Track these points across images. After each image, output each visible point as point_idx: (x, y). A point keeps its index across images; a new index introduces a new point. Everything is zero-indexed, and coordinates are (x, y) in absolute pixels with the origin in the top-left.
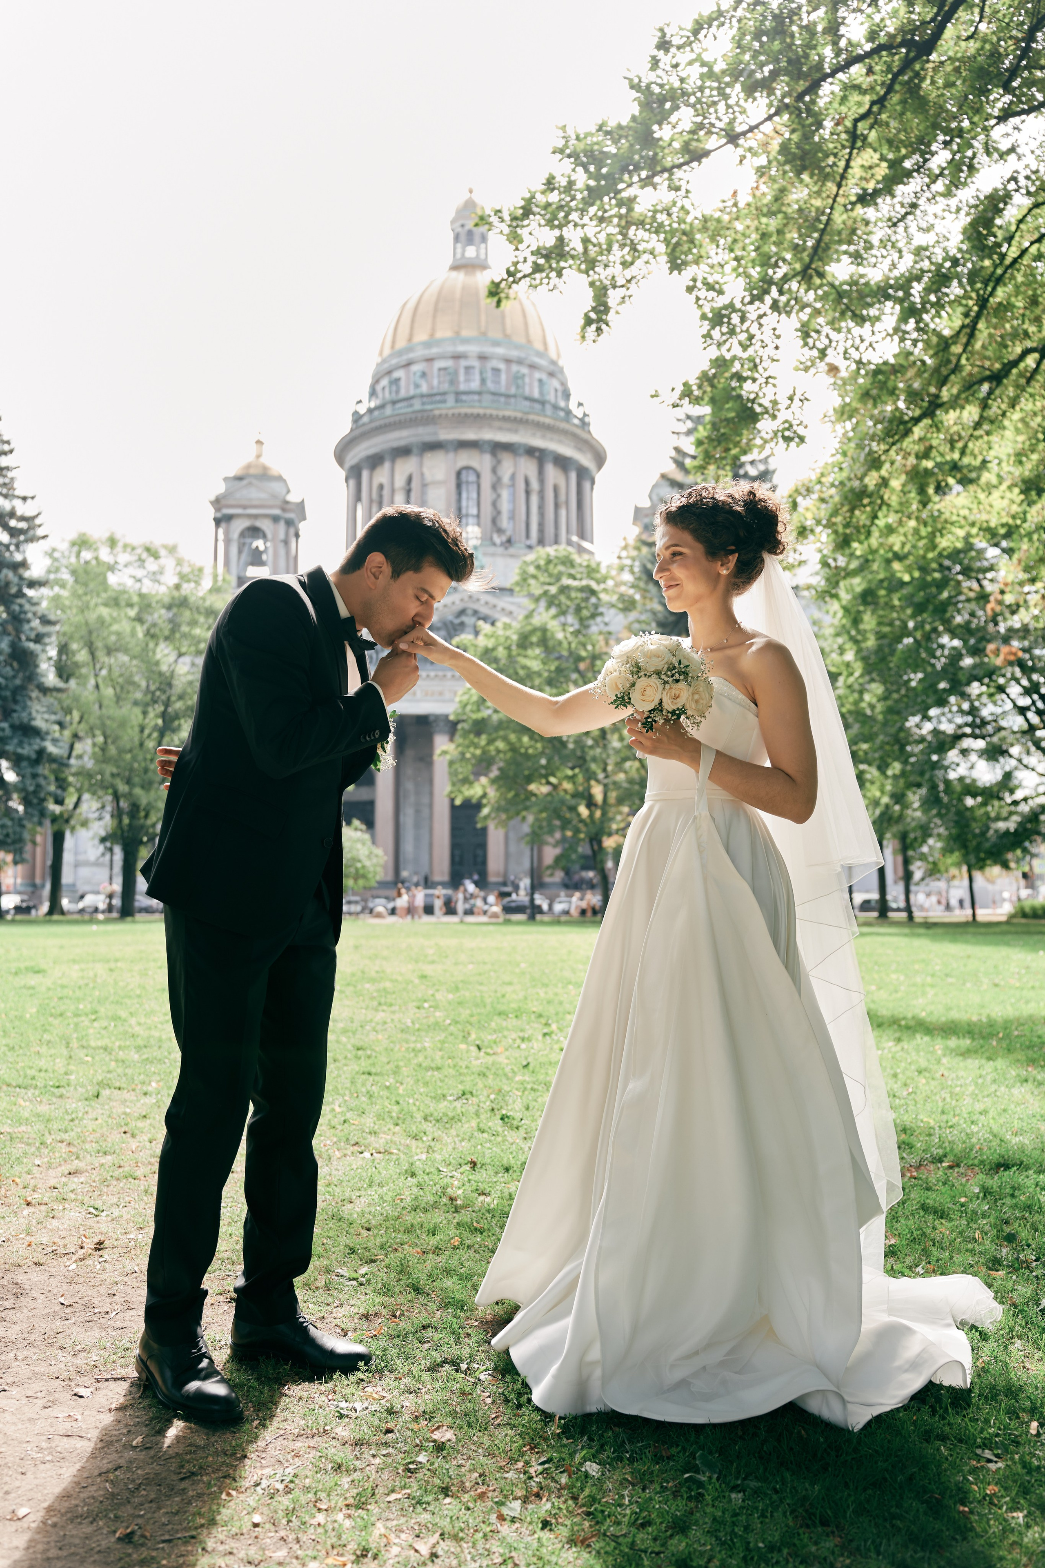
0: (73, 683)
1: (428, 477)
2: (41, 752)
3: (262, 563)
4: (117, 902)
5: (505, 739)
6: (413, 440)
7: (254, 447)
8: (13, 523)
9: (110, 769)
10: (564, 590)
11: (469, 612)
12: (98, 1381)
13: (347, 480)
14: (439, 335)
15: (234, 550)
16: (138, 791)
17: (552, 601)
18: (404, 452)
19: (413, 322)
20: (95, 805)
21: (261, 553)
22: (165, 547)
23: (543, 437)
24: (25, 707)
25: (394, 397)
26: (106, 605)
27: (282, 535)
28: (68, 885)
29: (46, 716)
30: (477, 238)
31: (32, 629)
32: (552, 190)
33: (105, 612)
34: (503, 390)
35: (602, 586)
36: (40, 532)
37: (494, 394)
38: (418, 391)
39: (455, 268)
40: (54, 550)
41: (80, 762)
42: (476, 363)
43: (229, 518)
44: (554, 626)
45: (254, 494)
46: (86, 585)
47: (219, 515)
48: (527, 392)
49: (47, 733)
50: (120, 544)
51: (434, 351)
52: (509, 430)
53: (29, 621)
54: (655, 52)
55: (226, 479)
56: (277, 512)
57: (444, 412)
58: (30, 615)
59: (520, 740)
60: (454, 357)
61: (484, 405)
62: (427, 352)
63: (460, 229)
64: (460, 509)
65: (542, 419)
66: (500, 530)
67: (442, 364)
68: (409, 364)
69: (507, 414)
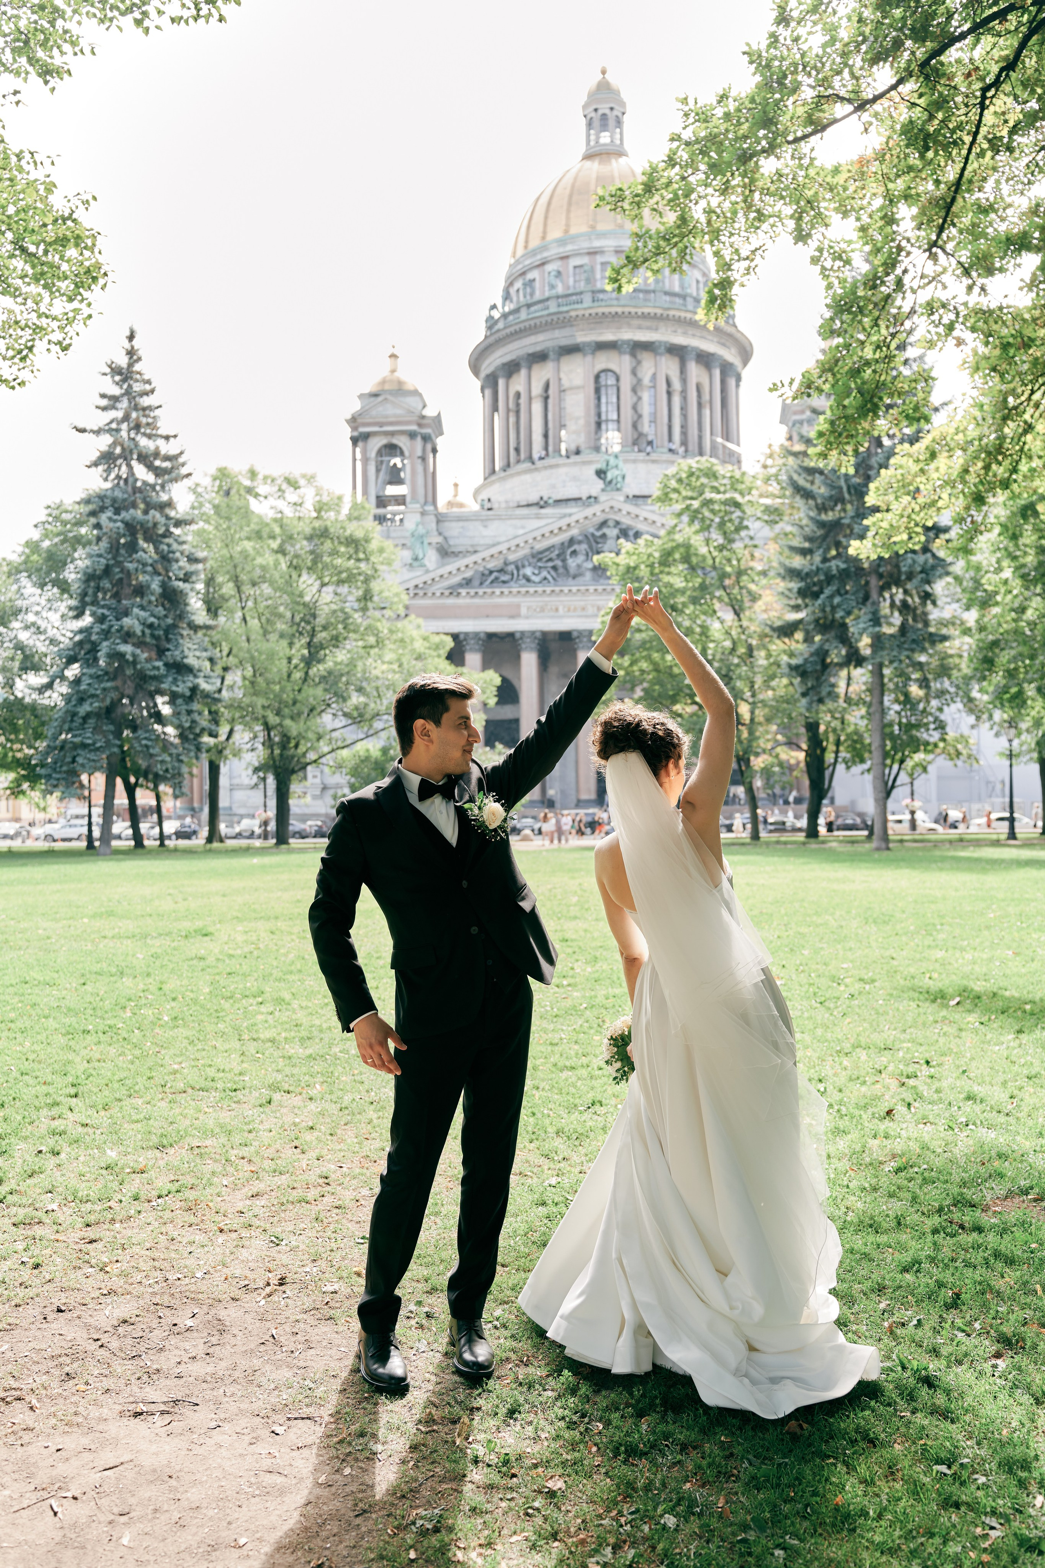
0: (222, 619)
1: (566, 383)
2: (194, 689)
3: (399, 482)
4: (272, 827)
5: (648, 658)
6: (549, 344)
7: (388, 364)
8: (157, 463)
9: (260, 701)
10: (707, 503)
11: (611, 523)
12: (289, 1419)
13: (483, 390)
14: (573, 231)
15: (372, 469)
16: (288, 722)
17: (695, 515)
18: (540, 357)
19: (546, 218)
20: (247, 736)
21: (399, 470)
22: (304, 476)
23: (685, 333)
24: (177, 646)
25: (529, 300)
26: (248, 538)
27: (419, 453)
28: (225, 809)
29: (198, 654)
30: (612, 122)
31: (180, 568)
32: (673, 166)
33: (248, 545)
34: (642, 285)
35: (747, 498)
36: (184, 471)
38: (554, 292)
39: (588, 157)
40: (197, 485)
41: (231, 694)
43: (366, 437)
44: (698, 542)
45: (389, 411)
46: (228, 519)
47: (356, 434)
48: (667, 287)
49: (200, 671)
50: (260, 477)
51: (569, 247)
52: (649, 328)
53: (177, 561)
54: (774, 28)
55: (361, 396)
56: (414, 427)
57: (580, 313)
58: (178, 555)
59: (663, 659)
60: (589, 254)
61: (622, 302)
62: (561, 250)
63: (593, 114)
64: (599, 415)
65: (683, 314)
66: (641, 435)
67: (577, 261)
68: (543, 264)
69: (646, 310)
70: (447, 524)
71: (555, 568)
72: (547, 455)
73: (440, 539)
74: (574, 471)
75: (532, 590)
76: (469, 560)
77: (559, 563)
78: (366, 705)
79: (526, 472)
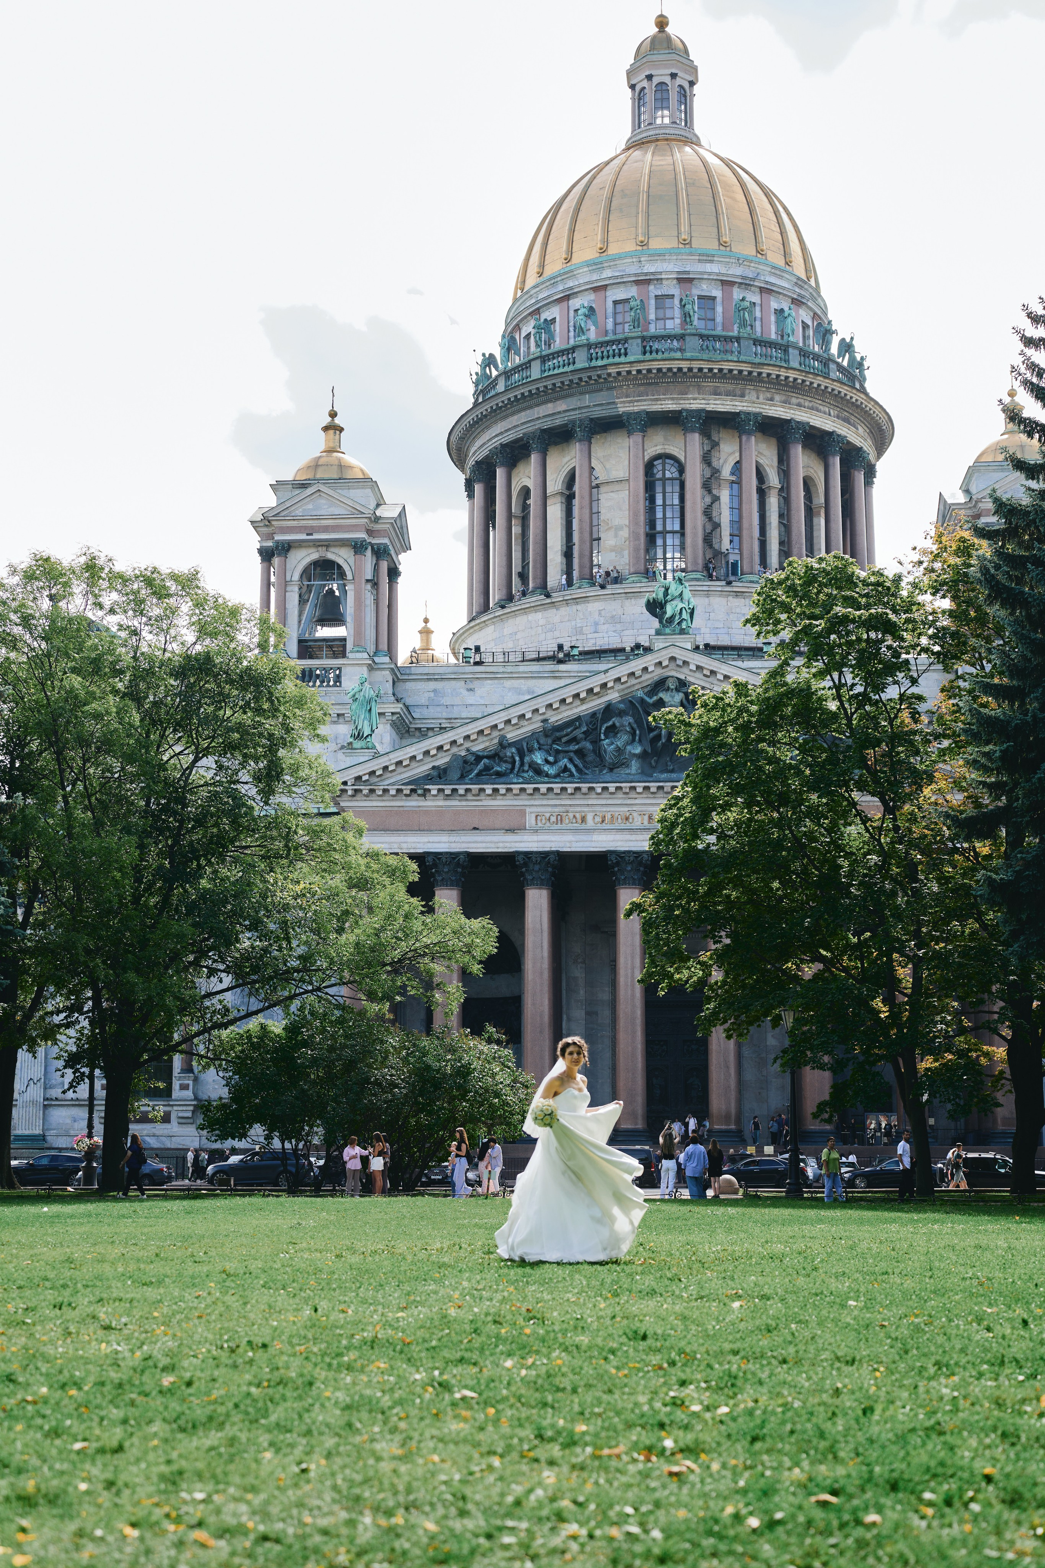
1: (601, 474)
3: (337, 618)
6: (575, 415)
7: (324, 436)
10: (838, 624)
11: (671, 684)
13: (469, 486)
14: (613, 249)
15: (294, 598)
17: (817, 644)
18: (561, 435)
19: (572, 231)
21: (337, 601)
22: (174, 577)
23: (786, 402)
25: (544, 350)
26: (79, 672)
27: (368, 574)
30: (673, 96)
33: (76, 681)
34: (719, 331)
35: (904, 616)
37: (701, 336)
38: (583, 339)
39: (636, 144)
42: (674, 290)
43: (285, 549)
44: (822, 690)
45: (324, 509)
47: (268, 544)
48: (758, 331)
50: (105, 575)
51: (608, 273)
52: (730, 394)
55: (277, 487)
56: (362, 535)
57: (624, 369)
60: (637, 282)
61: (688, 355)
62: (595, 277)
63: (645, 83)
64: (652, 523)
65: (783, 373)
66: (717, 554)
67: (620, 294)
68: (567, 298)
69: (726, 366)
70: (409, 685)
71: (580, 753)
72: (570, 583)
73: (398, 708)
74: (613, 607)
75: (543, 788)
76: (443, 739)
77: (588, 745)
78: (265, 950)
79: (535, 608)
